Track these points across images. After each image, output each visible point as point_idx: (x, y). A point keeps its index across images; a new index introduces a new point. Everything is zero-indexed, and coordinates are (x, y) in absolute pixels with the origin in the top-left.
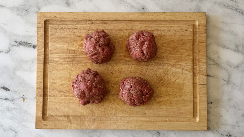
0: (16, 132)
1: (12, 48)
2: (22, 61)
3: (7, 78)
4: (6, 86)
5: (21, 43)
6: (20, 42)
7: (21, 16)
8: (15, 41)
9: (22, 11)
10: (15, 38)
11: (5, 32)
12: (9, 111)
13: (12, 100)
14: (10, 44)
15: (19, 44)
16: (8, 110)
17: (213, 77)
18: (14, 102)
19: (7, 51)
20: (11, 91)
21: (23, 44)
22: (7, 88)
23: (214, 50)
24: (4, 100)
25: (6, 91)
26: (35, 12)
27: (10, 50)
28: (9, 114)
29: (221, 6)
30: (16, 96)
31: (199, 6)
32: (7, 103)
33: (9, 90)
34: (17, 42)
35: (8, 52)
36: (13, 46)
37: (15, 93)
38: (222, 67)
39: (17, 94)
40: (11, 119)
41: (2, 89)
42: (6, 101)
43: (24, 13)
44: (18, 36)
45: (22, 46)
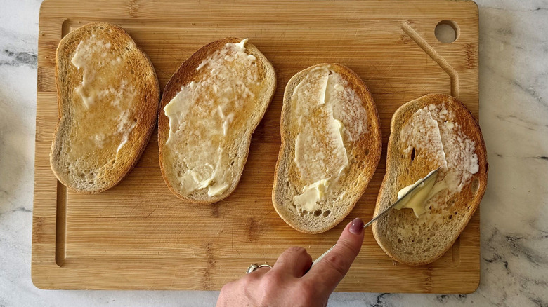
5: (22, 56)
6: (21, 53)
8: (7, 51)
10: (7, 43)
15: (18, 58)
21: (28, 59)
34: (11, 54)
44: (15, 37)
45: (25, 65)
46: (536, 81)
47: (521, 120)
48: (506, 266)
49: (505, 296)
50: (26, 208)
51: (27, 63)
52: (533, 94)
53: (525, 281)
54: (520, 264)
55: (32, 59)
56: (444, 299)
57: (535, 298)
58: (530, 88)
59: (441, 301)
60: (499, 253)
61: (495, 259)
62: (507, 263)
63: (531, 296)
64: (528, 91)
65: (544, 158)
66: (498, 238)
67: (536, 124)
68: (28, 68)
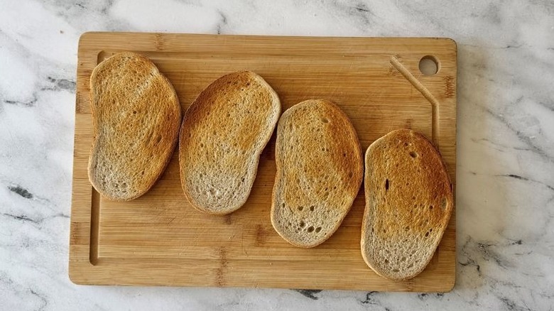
0: (43, 299)
1: (40, 93)
2: (65, 126)
3: (26, 167)
4: (24, 187)
5: (62, 83)
6: (62, 80)
7: (67, 17)
8: (50, 78)
9: (68, 5)
10: (50, 71)
11: (25, 54)
12: (28, 246)
13: (38, 221)
14: (37, 85)
15: (59, 84)
16: (27, 243)
17: (525, 179)
18: (41, 225)
19: (29, 102)
20: (35, 198)
21: (68, 85)
22: (25, 191)
23: (529, 115)
24: (17, 220)
25: (22, 197)
26: (101, 8)
27: (36, 100)
28: (27, 254)
29: (548, 9)
30: (46, 211)
31: (495, 7)
32: (26, 228)
33: (30, 196)
34: (53, 80)
35: (30, 104)
36: (44, 89)
37: (44, 204)
38: (546, 156)
39: (51, 206)
40: (32, 267)
41: (14, 193)
42: (21, 221)
43: (73, 10)
44: (57, 66)
45: (65, 90)
46: (506, 109)
47: (492, 143)
48: (478, 269)
49: (477, 295)
50: (65, 215)
51: (67, 88)
52: (503, 120)
53: (494, 283)
54: (490, 268)
55: (71, 85)
56: (424, 297)
57: (503, 297)
58: (501, 115)
59: (422, 299)
60: (473, 258)
61: (469, 263)
62: (479, 267)
63: (499, 295)
64: (499, 118)
65: (512, 176)
66: (471, 245)
67: (505, 147)
68: (68, 93)
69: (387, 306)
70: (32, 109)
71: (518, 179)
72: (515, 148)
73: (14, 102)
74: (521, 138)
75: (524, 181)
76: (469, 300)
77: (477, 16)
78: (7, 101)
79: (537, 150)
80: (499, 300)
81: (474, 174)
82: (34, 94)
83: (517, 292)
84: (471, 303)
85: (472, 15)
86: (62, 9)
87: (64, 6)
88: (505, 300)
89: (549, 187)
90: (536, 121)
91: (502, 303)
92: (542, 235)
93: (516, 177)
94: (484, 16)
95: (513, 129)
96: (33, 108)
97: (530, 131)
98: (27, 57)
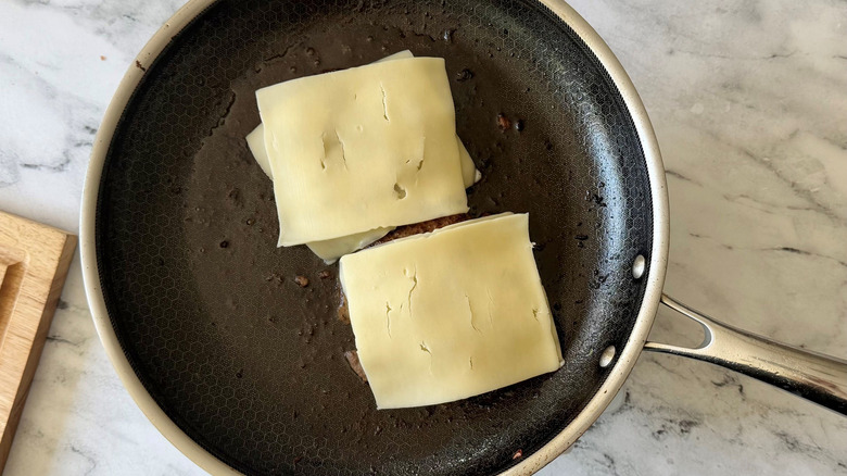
69: (606, 451)
70: (62, 175)
71: (795, 254)
72: (789, 207)
73: (36, 166)
74: (798, 191)
75: (804, 256)
76: (729, 437)
77: (724, 12)
78: (27, 166)
79: (823, 209)
80: (774, 436)
81: (730, 248)
82: (65, 153)
83: (800, 422)
84: (732, 441)
85: (718, 10)
86: (102, 24)
87: (104, 19)
88: (783, 435)
89: (843, 263)
90: (819, 165)
91: (778, 440)
92: (835, 336)
93: (793, 250)
94: (736, 12)
95: (785, 180)
96: (65, 173)
97: (811, 181)
98: (53, 97)
